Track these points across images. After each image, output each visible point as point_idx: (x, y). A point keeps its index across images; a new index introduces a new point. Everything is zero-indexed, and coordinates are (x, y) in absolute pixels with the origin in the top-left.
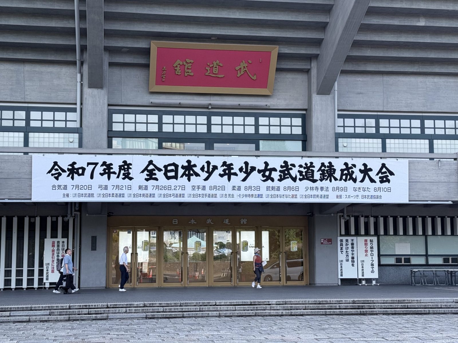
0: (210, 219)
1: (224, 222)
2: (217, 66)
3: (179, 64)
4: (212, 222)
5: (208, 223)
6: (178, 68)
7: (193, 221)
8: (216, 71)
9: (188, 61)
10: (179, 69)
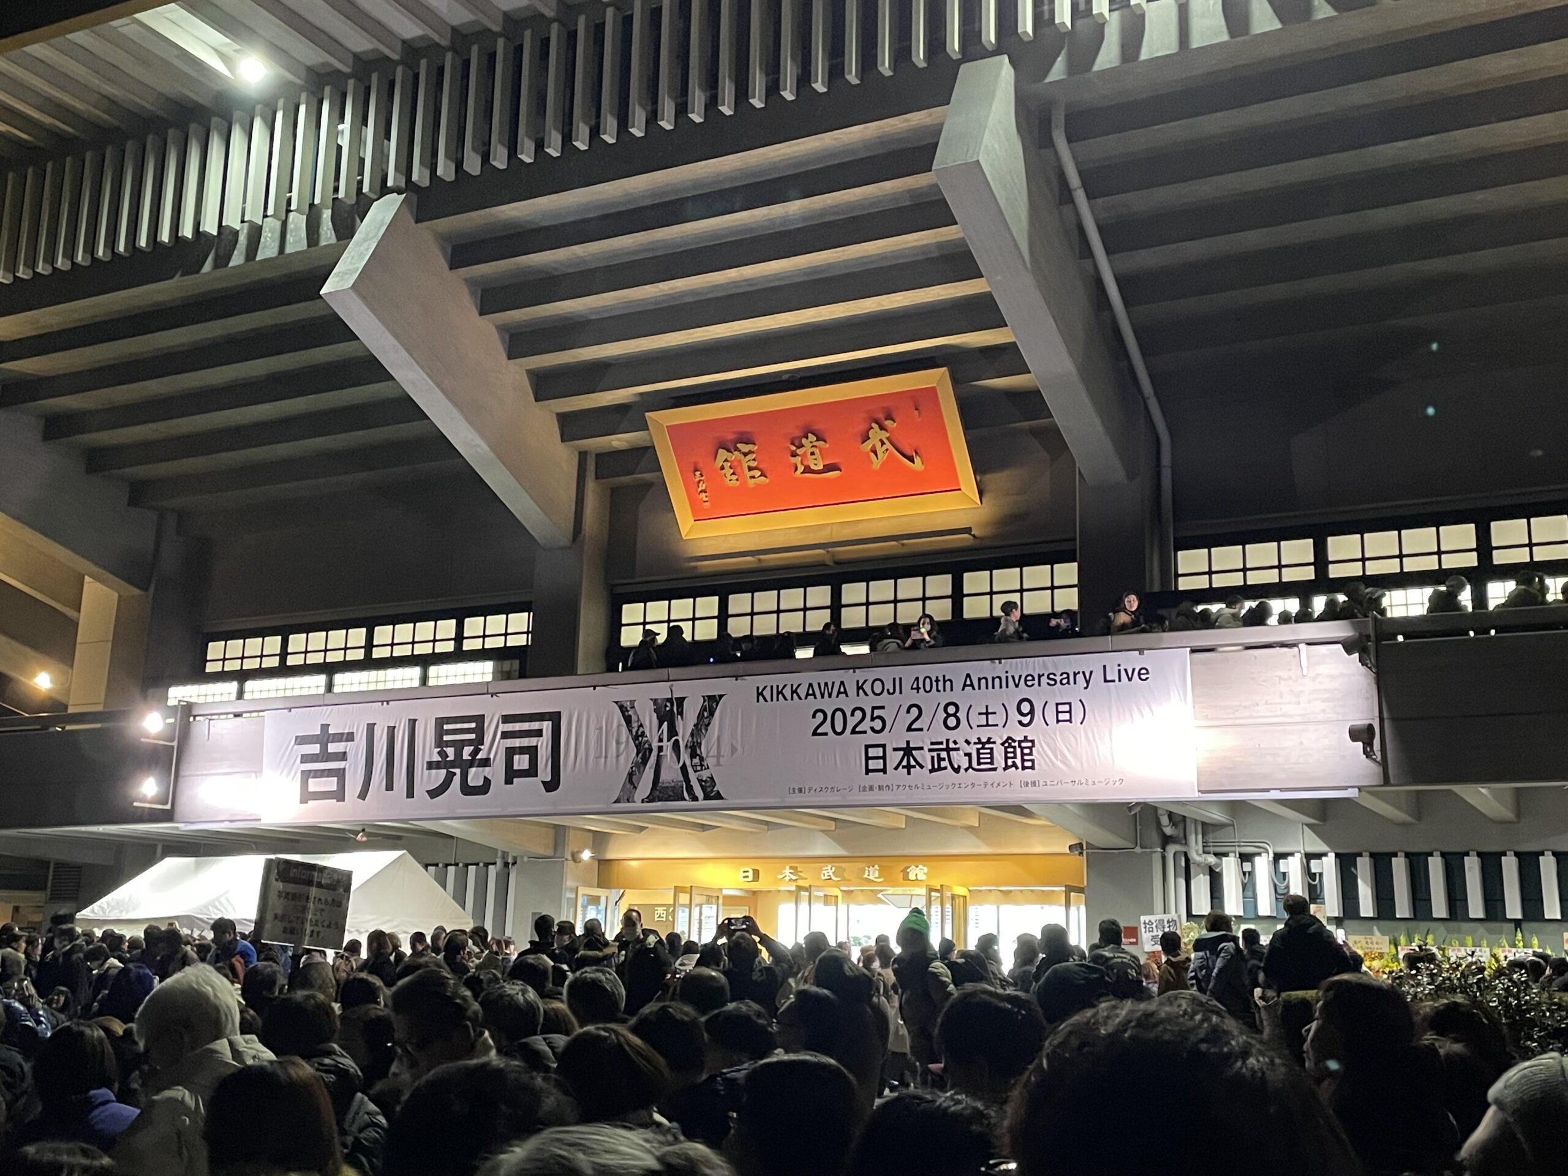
0: (830, 867)
1: (866, 876)
2: (814, 449)
3: (726, 460)
4: (836, 876)
5: (826, 877)
6: (728, 471)
7: (787, 871)
8: (815, 462)
9: (745, 448)
10: (732, 471)
